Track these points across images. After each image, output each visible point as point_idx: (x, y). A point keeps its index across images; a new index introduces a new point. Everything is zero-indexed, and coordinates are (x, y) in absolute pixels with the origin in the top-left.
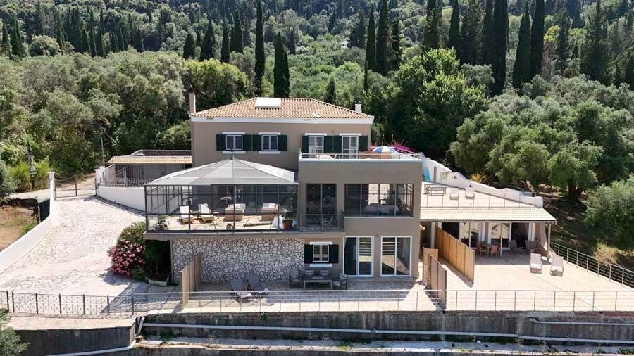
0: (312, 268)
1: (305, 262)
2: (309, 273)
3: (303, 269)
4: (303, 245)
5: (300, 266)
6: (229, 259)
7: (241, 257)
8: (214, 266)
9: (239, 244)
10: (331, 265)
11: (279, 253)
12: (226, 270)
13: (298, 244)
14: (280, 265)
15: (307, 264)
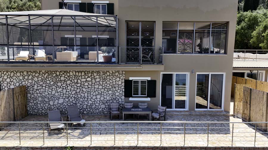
0: (131, 102)
1: (125, 96)
2: (129, 106)
3: (123, 103)
4: (123, 81)
5: (120, 100)
6: (54, 92)
7: (65, 91)
8: (40, 99)
9: (62, 78)
10: (149, 99)
11: (100, 87)
12: (51, 103)
13: (118, 79)
14: (102, 99)
15: (126, 98)
